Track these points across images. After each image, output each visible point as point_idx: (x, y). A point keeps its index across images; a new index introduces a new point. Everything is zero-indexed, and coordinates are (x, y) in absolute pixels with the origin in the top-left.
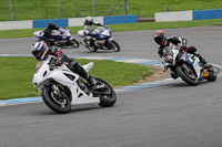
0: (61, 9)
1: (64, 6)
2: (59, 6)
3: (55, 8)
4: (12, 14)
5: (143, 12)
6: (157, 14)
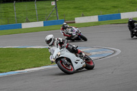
0: (17, 18)
1: (18, 16)
2: (15, 16)
3: (13, 17)
6: (76, 19)
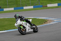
2: (21, 3)
4: (8, 6)
5: (44, 4)
6: (48, 5)
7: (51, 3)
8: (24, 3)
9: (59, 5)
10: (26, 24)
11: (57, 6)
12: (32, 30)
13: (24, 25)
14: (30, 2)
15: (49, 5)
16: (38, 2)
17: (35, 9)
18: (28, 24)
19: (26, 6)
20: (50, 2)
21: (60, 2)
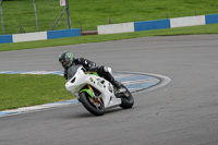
0: (5, 26)
1: (8, 23)
2: (2, 22)
5: (86, 25)
6: (99, 27)
7: (110, 23)
8: (14, 21)
9: (137, 27)
10: (103, 82)
11: (133, 30)
12: (119, 101)
13: (96, 86)
14: (36, 17)
15: (103, 29)
16: (65, 17)
17: (54, 41)
18: (107, 83)
19: (22, 31)
20: (107, 19)
21: (142, 18)
